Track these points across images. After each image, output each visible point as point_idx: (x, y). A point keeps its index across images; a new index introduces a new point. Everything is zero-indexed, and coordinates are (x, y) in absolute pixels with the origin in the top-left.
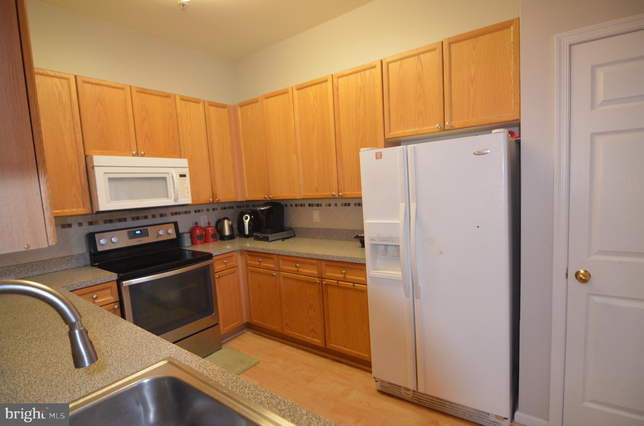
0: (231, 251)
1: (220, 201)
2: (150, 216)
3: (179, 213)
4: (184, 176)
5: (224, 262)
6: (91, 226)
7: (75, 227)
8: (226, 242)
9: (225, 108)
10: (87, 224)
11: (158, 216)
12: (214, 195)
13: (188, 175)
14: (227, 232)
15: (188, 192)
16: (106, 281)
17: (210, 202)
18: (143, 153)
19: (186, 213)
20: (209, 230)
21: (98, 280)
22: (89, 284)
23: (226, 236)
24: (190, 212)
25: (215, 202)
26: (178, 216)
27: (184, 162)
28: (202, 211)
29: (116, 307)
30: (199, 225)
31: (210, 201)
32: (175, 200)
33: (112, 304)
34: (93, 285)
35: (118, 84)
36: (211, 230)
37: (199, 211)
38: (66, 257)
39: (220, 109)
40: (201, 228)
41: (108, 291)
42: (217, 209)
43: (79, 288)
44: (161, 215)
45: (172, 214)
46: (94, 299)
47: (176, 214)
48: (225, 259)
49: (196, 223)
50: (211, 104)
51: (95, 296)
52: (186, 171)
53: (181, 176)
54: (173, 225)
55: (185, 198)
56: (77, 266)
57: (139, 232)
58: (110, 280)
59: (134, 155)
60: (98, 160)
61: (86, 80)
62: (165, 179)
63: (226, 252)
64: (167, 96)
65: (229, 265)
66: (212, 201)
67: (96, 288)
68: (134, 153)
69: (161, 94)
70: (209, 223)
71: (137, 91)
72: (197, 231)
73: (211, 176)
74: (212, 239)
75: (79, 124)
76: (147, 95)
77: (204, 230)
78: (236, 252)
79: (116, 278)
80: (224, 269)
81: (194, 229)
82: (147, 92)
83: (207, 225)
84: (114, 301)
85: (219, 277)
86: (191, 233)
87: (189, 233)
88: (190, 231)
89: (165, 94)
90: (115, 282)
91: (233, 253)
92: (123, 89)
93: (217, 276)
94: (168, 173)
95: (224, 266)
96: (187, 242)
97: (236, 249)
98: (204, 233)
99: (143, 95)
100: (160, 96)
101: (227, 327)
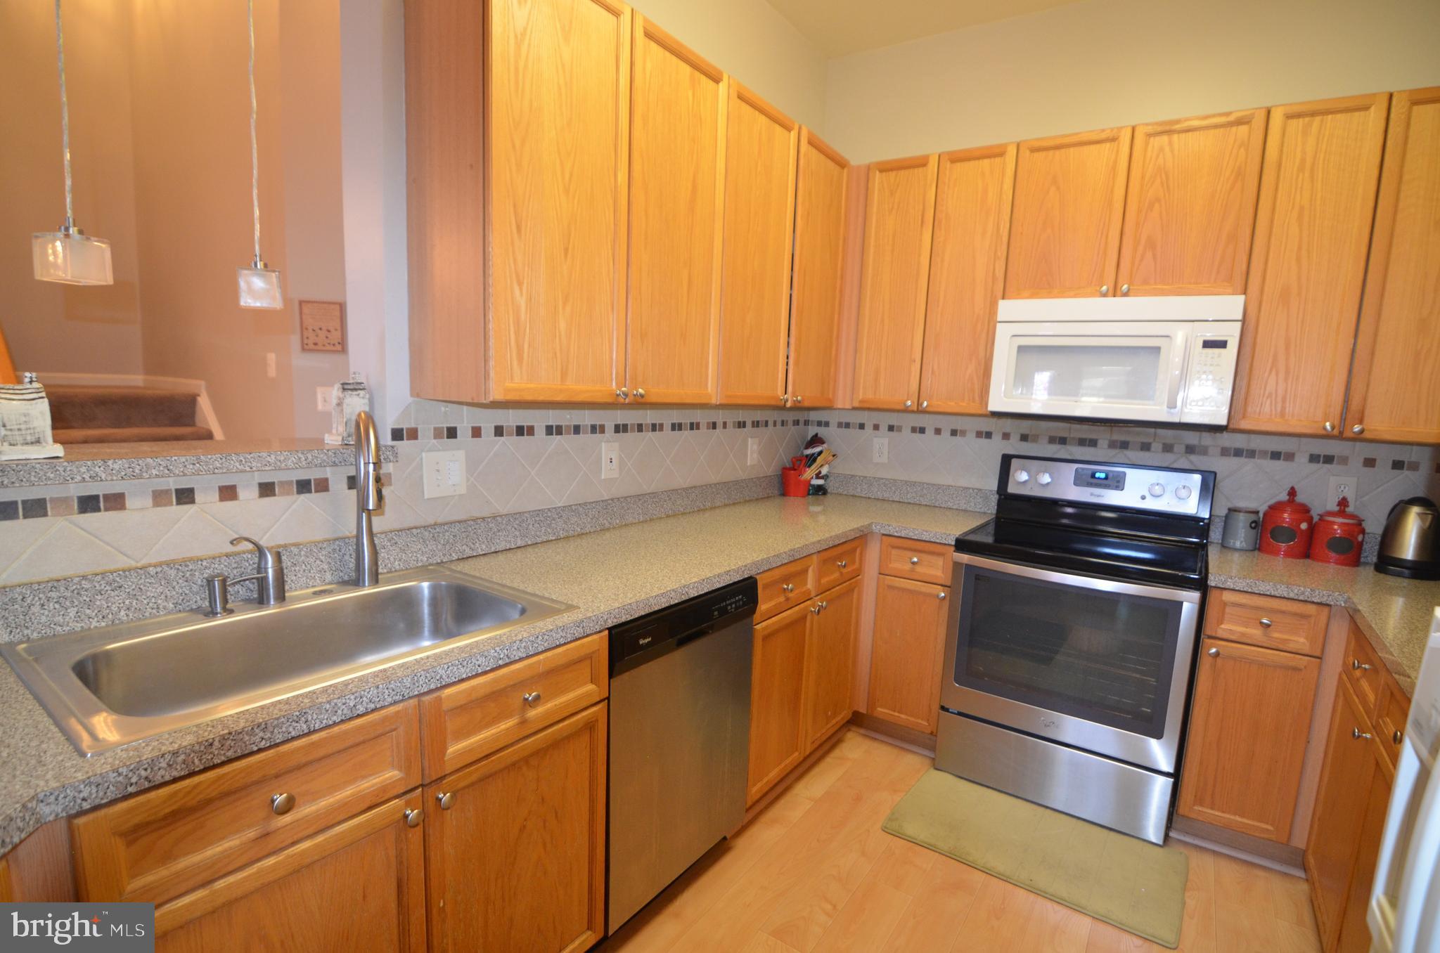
0: (1305, 598)
1: (1368, 436)
2: (1157, 446)
3: (1251, 454)
4: (1222, 344)
5: (1261, 623)
6: (1024, 444)
8: (1392, 581)
10: (1018, 437)
11: (1179, 448)
12: (1349, 413)
13: (1233, 344)
15: (1220, 390)
16: (938, 541)
17: (1323, 432)
18: (1125, 287)
19: (1276, 456)
20: (1334, 523)
21: (925, 533)
22: (911, 535)
23: (1401, 564)
24: (1290, 457)
25: (1347, 434)
26: (1234, 461)
27: (1233, 305)
28: (1344, 460)
29: (943, 595)
30: (1300, 498)
31: (1325, 428)
32: (1170, 410)
33: (939, 587)
34: (916, 538)
36: (1342, 525)
37: (1329, 459)
38: (969, 488)
40: (1304, 510)
41: (939, 562)
42: (1413, 466)
44: (1190, 450)
45: (1225, 452)
46: (914, 563)
47: (1238, 453)
48: (1264, 610)
49: (1292, 492)
50: (1428, 97)
51: (915, 559)
53: (1208, 344)
54: (1197, 479)
57: (1103, 475)
58: (944, 542)
59: (1105, 295)
60: (1007, 308)
61: (1037, 144)
62: (1156, 350)
63: (1276, 594)
64: (1239, 122)
65: (1276, 635)
66: (1333, 428)
67: (919, 546)
68: (1104, 288)
69: (1223, 120)
70: (1343, 503)
71: (1149, 135)
72: (1286, 515)
73: (1353, 351)
74: (1333, 554)
75: (1005, 239)
76: (1175, 137)
77: (1312, 518)
78: (1326, 610)
79: (953, 543)
80: (1249, 641)
81: (1276, 508)
82: (1177, 127)
83: (1333, 506)
84: (944, 583)
85: (1217, 654)
86: (1261, 515)
87: (1257, 512)
88: (1263, 508)
89: (1232, 118)
90: (953, 549)
91: (1311, 609)
92: (1113, 140)
93: (1213, 650)
94: (1168, 336)
95: (1256, 633)
96: (1241, 536)
97: (1324, 600)
98: (1304, 526)
99: (1165, 138)
100: (1216, 126)
101: (1212, 809)
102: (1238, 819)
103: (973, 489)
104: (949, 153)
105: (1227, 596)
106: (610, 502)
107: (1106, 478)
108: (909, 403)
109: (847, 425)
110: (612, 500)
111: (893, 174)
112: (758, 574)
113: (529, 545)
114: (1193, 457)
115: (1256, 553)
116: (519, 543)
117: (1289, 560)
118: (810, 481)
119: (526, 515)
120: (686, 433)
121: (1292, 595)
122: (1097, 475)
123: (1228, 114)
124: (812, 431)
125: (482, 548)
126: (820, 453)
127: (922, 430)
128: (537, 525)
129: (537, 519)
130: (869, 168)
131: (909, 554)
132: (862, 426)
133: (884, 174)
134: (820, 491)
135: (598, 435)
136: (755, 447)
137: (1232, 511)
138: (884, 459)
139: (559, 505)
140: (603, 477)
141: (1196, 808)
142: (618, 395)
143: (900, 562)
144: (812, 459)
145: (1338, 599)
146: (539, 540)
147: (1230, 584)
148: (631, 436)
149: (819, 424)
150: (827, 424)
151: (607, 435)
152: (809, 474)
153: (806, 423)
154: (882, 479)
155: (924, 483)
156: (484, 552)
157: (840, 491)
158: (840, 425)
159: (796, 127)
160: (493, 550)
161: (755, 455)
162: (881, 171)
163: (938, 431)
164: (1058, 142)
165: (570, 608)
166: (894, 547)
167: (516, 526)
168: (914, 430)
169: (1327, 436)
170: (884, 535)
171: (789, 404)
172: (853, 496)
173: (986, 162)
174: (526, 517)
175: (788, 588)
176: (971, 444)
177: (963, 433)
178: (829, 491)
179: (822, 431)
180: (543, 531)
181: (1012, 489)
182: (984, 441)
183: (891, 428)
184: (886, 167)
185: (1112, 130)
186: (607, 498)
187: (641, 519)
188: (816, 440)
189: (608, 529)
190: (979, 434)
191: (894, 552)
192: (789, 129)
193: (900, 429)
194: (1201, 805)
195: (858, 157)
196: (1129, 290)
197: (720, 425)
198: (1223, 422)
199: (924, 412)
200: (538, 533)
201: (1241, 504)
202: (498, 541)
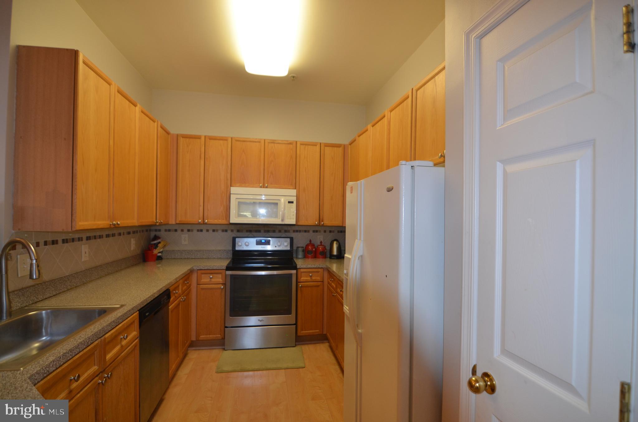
0: (317, 267)
1: (324, 225)
3: (300, 231)
4: (292, 202)
5: (309, 276)
6: (238, 233)
7: (229, 232)
8: (333, 261)
9: (340, 147)
10: (237, 231)
12: (320, 219)
13: (295, 202)
14: (335, 252)
15: (293, 215)
16: (219, 269)
17: (315, 225)
18: (266, 185)
19: (305, 231)
20: (320, 248)
21: (214, 267)
22: (209, 268)
23: (334, 256)
24: (309, 231)
25: (321, 225)
26: (296, 234)
27: (293, 192)
28: (320, 231)
29: (222, 287)
30: (312, 242)
31: (316, 223)
32: (282, 220)
33: (221, 285)
34: (211, 269)
35: (256, 139)
37: (317, 231)
38: (221, 250)
39: (336, 148)
40: (313, 245)
41: (220, 276)
42: (333, 232)
43: (203, 269)
44: (286, 231)
45: (294, 231)
46: (211, 278)
47: (297, 231)
48: (310, 272)
49: (310, 241)
50: (327, 145)
51: (211, 277)
52: (294, 199)
53: (289, 202)
54: (289, 240)
55: (290, 219)
56: (226, 257)
57: (264, 241)
58: (221, 268)
59: (261, 187)
60: (233, 190)
61: (238, 139)
62: (277, 204)
63: (312, 267)
64: (290, 144)
65: (313, 278)
66: (318, 223)
67: (212, 271)
68: (261, 185)
69: (286, 142)
70: (321, 242)
71: (269, 143)
72: (310, 247)
73: (320, 204)
74: (320, 256)
75: (230, 167)
76: (275, 144)
77: (315, 247)
78: (322, 269)
79: (225, 268)
80: (308, 281)
81: (307, 245)
82: (276, 142)
83: (319, 244)
84: (222, 283)
85: (302, 286)
86: (304, 248)
87: (303, 247)
88: (304, 246)
89: (288, 142)
90: (224, 271)
91: (319, 270)
92: (259, 142)
93: (300, 285)
94: (279, 200)
95: (309, 278)
96: (300, 255)
97: (322, 267)
98: (314, 249)
99: (273, 144)
100: (285, 144)
101: (305, 331)
102: (311, 331)
103: (222, 250)
104: (208, 136)
105: (302, 270)
106: (86, 271)
107: (265, 242)
108: (200, 221)
109: (169, 230)
110: (87, 270)
111: (187, 140)
112: (170, 287)
113: (58, 294)
114: (286, 233)
115: (304, 258)
116: (54, 293)
117: (312, 259)
118: (157, 254)
119: (56, 280)
120: (111, 239)
121: (315, 267)
122: (262, 241)
123: (287, 141)
124: (153, 234)
125: (40, 297)
126: (160, 243)
127: (201, 231)
128: (60, 284)
129: (60, 281)
130: (177, 135)
131: (209, 275)
132: (176, 230)
133: (184, 139)
134: (159, 258)
135: (80, 242)
136: (134, 242)
137: (298, 247)
138: (187, 243)
139: (67, 275)
140: (83, 260)
141: (301, 332)
142: (111, 225)
143: (205, 279)
144: (156, 246)
145: (324, 266)
146: (61, 291)
147: (302, 267)
148: (92, 241)
149: (156, 230)
150: (160, 230)
151: (83, 241)
152: (156, 252)
153: (150, 230)
154: (187, 250)
155: (203, 250)
156: (41, 299)
157: (168, 257)
158: (166, 230)
159: (156, 121)
160: (45, 298)
161: (134, 246)
162: (183, 137)
163: (208, 231)
164: (244, 140)
165: (122, 306)
166: (202, 274)
167: (53, 286)
168: (198, 231)
169: (317, 225)
170: (198, 270)
171: (158, 224)
172: (174, 258)
173: (221, 142)
174: (57, 281)
175: (176, 292)
176: (220, 234)
177: (217, 231)
178: (163, 257)
179: (158, 234)
180: (62, 287)
181: (237, 248)
182: (225, 233)
183: (189, 230)
184: (185, 137)
185: (259, 139)
186: (84, 269)
187: (97, 277)
188: (156, 238)
189: (86, 283)
190: (223, 231)
191: (203, 275)
192: (154, 122)
193: (192, 231)
194: (303, 331)
195: (174, 131)
196: (267, 186)
197: (122, 234)
198: (294, 223)
199: (206, 224)
200: (60, 288)
201: (299, 246)
202: (46, 293)
